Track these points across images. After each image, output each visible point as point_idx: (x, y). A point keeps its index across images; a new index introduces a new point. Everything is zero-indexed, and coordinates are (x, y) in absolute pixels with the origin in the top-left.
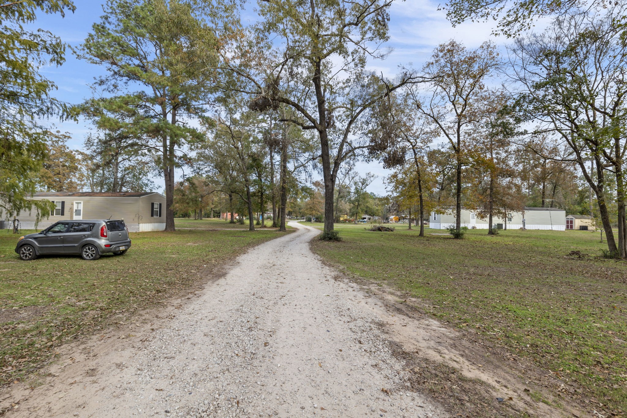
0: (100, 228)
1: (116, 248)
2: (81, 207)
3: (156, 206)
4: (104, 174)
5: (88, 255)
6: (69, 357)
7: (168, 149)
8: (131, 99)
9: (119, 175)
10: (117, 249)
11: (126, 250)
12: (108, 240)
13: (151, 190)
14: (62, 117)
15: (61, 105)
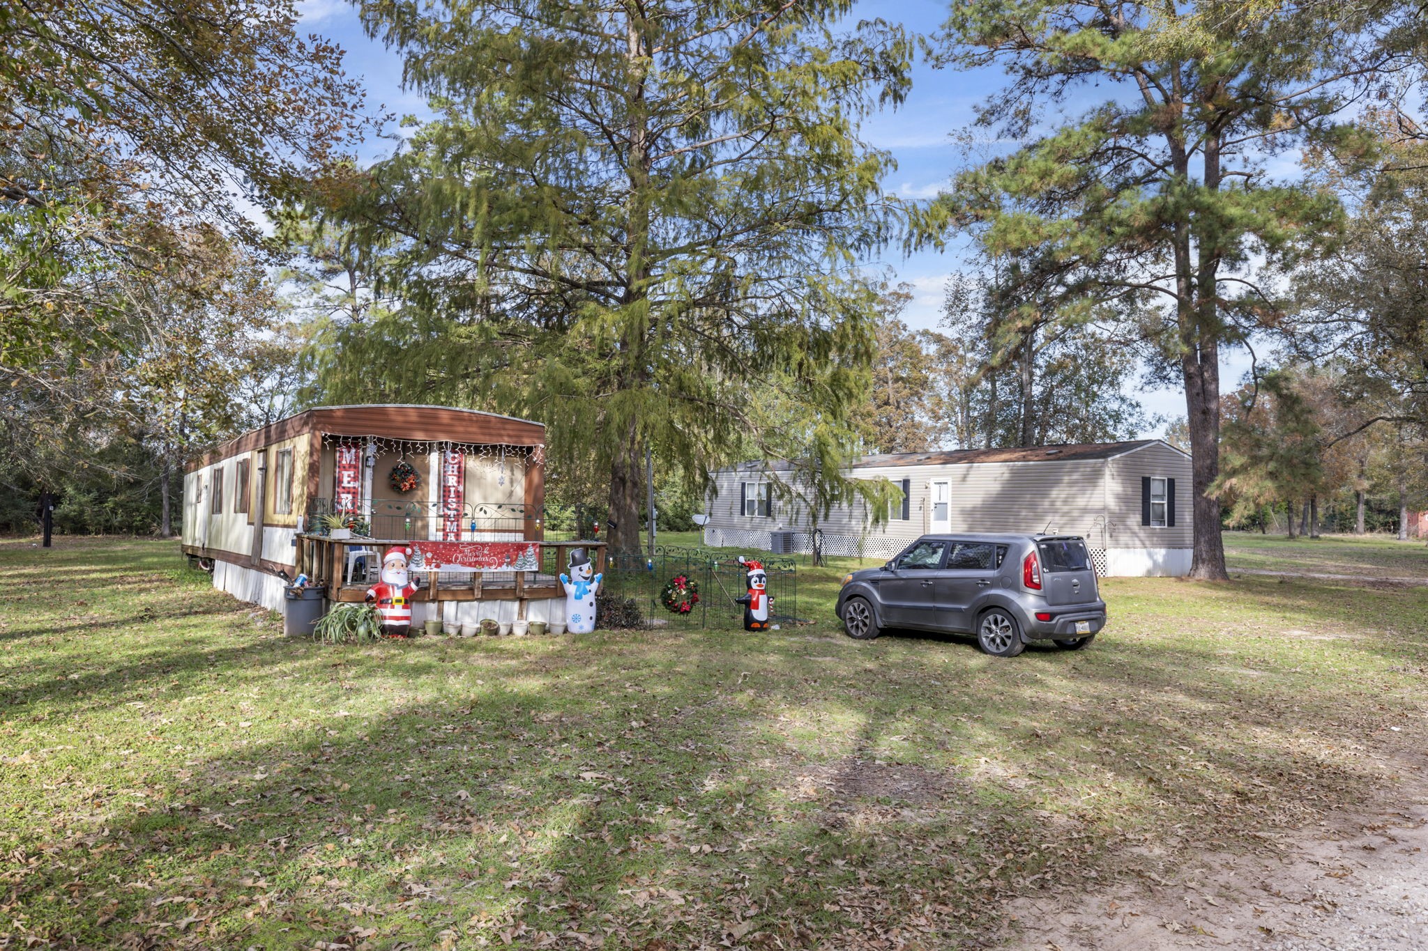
0: (1022, 561)
1: (1065, 625)
2: (947, 495)
3: (1157, 488)
4: (994, 393)
5: (993, 640)
6: (1045, 939)
7: (1194, 280)
8: (1074, 139)
9: (1037, 390)
10: (1069, 631)
11: (1091, 636)
12: (1043, 597)
13: (1132, 434)
14: (907, 244)
15: (906, 210)
